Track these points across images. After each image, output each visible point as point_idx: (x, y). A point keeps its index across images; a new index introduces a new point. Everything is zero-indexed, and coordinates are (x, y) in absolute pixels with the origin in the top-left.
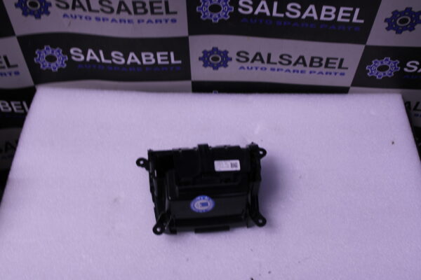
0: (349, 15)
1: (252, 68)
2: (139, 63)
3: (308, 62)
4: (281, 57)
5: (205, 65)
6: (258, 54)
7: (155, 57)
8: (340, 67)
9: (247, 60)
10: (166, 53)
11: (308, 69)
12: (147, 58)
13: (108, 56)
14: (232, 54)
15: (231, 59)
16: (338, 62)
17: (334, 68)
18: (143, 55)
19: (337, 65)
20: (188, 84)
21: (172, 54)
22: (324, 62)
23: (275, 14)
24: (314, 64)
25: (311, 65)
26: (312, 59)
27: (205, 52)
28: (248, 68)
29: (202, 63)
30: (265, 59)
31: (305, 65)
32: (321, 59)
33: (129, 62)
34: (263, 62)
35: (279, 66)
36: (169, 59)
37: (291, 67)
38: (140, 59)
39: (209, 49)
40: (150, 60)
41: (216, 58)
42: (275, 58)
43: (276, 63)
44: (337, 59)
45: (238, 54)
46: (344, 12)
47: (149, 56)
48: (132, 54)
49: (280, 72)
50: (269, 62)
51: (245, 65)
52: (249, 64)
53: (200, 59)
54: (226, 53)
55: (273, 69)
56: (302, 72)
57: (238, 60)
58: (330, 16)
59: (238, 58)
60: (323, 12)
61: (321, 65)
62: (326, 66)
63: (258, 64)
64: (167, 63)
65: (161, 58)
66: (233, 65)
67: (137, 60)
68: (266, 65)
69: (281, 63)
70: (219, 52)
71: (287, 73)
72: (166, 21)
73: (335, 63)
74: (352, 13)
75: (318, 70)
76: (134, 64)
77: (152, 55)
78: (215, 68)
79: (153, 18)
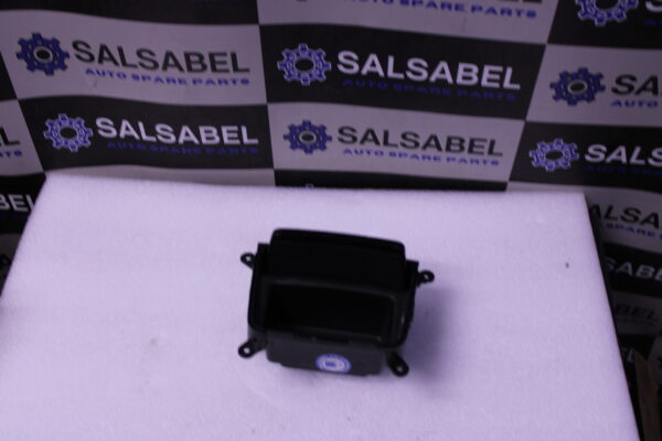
0: (497, 77)
1: (362, 152)
2: (196, 141)
3: (443, 144)
4: (404, 136)
5: (293, 147)
6: (371, 131)
7: (220, 134)
8: (491, 152)
9: (355, 139)
10: (235, 128)
11: (444, 155)
12: (208, 135)
13: (151, 131)
14: (332, 131)
15: (330, 139)
16: (487, 146)
17: (482, 153)
18: (202, 130)
19: (486, 150)
20: (270, 173)
21: (244, 130)
22: (466, 145)
23: (391, 73)
24: (452, 148)
25: (448, 149)
26: (449, 140)
27: (292, 128)
28: (356, 152)
29: (288, 143)
30: (381, 139)
31: (439, 148)
32: (462, 141)
33: (181, 140)
34: (377, 143)
35: (401, 149)
36: (240, 137)
37: (419, 152)
38: (198, 136)
39: (298, 123)
40: (212, 138)
41: (309, 137)
42: (395, 138)
43: (396, 146)
44: (485, 140)
45: (341, 131)
46: (491, 72)
47: (210, 132)
48: (185, 129)
49: (403, 158)
50: (386, 143)
51: (352, 147)
52: (357, 146)
53: (285, 137)
54: (323, 129)
55: (392, 154)
56: (435, 159)
57: (341, 140)
58: (470, 78)
59: (341, 136)
60: (461, 73)
61: (462, 149)
62: (470, 151)
63: (370, 145)
64: (238, 142)
65: (228, 135)
66: (334, 147)
67: (193, 138)
68: (382, 148)
69: (404, 145)
70: (313, 128)
71: (415, 160)
72: (234, 82)
73: (482, 147)
74: (503, 75)
75: (458, 156)
76: (188, 144)
77: (215, 131)
78: (309, 150)
79: (215, 77)
